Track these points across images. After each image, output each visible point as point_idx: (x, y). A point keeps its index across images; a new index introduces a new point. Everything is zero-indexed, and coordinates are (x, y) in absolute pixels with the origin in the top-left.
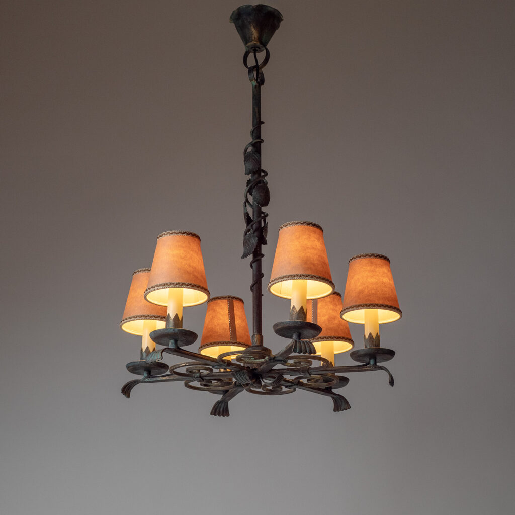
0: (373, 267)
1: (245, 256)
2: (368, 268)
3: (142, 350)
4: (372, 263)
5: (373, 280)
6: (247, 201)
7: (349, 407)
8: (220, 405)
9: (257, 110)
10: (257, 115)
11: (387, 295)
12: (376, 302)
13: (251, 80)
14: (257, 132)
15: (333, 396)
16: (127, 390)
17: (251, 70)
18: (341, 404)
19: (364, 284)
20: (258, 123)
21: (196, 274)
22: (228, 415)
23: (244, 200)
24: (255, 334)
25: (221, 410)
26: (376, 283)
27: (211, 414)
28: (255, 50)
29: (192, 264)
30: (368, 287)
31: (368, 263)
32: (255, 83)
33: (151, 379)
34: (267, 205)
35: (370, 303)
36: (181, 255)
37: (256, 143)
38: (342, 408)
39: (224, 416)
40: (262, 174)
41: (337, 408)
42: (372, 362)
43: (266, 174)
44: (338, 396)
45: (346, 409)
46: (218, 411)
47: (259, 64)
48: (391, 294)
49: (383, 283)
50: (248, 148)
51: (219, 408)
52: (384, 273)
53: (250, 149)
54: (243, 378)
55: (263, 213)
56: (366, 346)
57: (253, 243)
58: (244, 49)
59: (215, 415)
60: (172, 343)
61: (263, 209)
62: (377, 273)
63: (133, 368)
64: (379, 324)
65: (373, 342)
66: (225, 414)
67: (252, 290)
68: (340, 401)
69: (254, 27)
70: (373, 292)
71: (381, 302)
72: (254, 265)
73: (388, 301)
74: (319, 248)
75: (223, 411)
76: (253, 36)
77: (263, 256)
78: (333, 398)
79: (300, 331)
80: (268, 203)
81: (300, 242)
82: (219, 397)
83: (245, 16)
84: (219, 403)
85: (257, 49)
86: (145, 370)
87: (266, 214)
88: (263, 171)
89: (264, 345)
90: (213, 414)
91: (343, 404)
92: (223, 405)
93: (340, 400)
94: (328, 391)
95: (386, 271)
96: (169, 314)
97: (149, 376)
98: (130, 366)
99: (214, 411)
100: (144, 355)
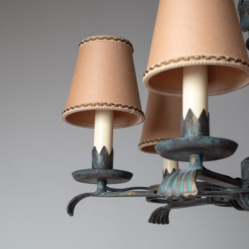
3: (94, 150)
8: (161, 212)
22: (167, 222)
27: (150, 221)
33: (107, 193)
39: (163, 224)
46: (157, 218)
59: (154, 222)
66: (164, 221)
75: (163, 217)
86: (99, 181)
90: (152, 221)
92: (165, 211)
96: (190, 111)
97: (105, 189)
98: (79, 176)
99: (153, 218)
100: (100, 159)
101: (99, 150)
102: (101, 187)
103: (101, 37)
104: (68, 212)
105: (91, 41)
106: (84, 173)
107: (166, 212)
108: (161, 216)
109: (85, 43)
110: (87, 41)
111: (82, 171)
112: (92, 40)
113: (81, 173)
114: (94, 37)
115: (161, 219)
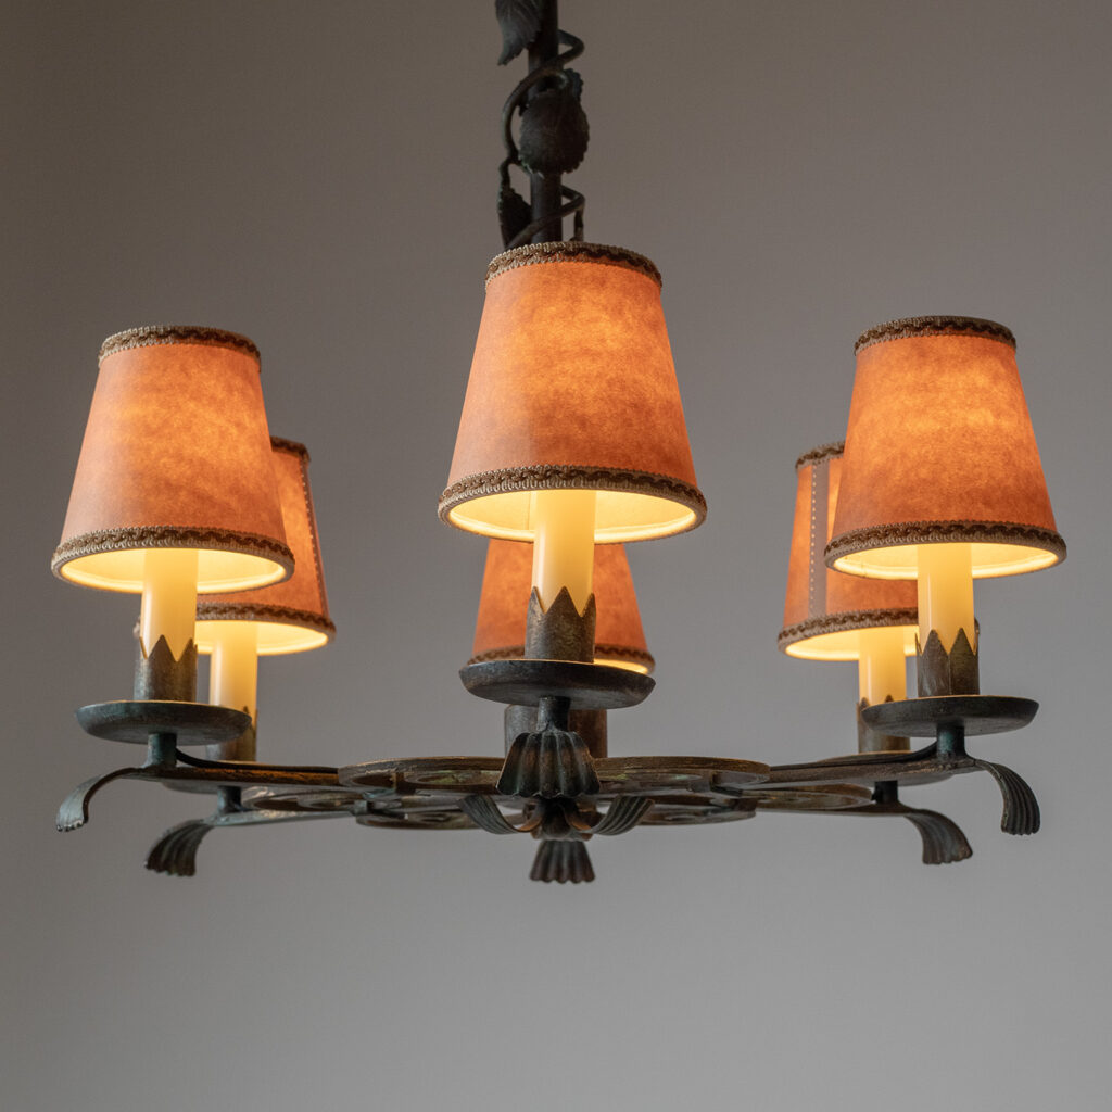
0: (928, 371)
2: (910, 377)
4: (923, 355)
5: (925, 425)
7: (969, 853)
11: (982, 483)
12: (936, 516)
18: (941, 839)
19: (892, 445)
21: (206, 487)
25: (562, 863)
26: (939, 437)
27: (533, 877)
29: (188, 451)
30: (904, 455)
31: (907, 359)
33: (238, 818)
34: (576, 166)
35: (909, 520)
38: (947, 856)
39: (575, 881)
40: (563, 48)
41: (933, 855)
42: (943, 743)
45: (957, 859)
46: (553, 867)
48: (1001, 475)
49: (967, 431)
52: (973, 390)
55: (569, 193)
59: (545, 878)
61: (568, 180)
62: (942, 396)
64: (976, 581)
65: (943, 666)
66: (578, 874)
70: (924, 473)
71: (954, 515)
73: (987, 503)
75: (571, 864)
87: (576, 195)
88: (567, 39)
90: (538, 875)
92: (567, 848)
93: (940, 829)
94: (886, 801)
95: (982, 380)
97: (234, 806)
99: (539, 868)
102: (221, 800)
108: (564, 860)
115: (565, 865)
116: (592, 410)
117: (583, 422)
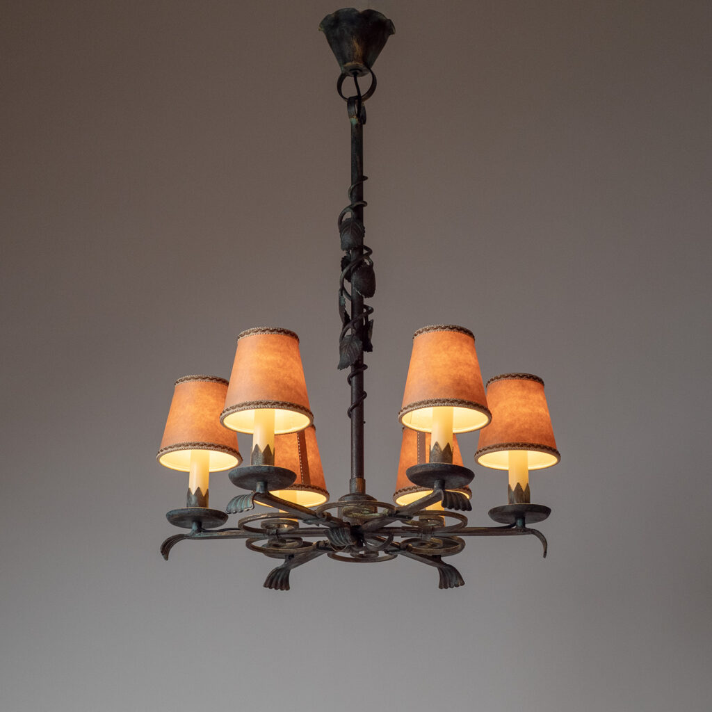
0: (525, 392)
1: (342, 367)
2: (519, 393)
3: (189, 492)
4: (523, 386)
5: (526, 410)
6: (343, 289)
7: (463, 584)
8: (278, 574)
9: (358, 160)
10: (358, 166)
11: (544, 433)
12: (531, 441)
13: (351, 116)
14: (357, 192)
15: (442, 566)
16: (166, 548)
17: (350, 101)
18: (450, 577)
19: (514, 415)
20: (359, 179)
21: (299, 390)
22: (287, 588)
23: (339, 287)
24: (354, 476)
25: (278, 581)
26: (531, 415)
27: (265, 586)
28: (356, 73)
29: (293, 376)
30: (519, 420)
31: (518, 387)
32: (355, 120)
33: (202, 535)
34: (373, 296)
35: (524, 442)
36: (279, 362)
37: (358, 206)
38: (452, 584)
39: (282, 590)
40: (365, 252)
41: (444, 584)
42: (519, 523)
43: (370, 251)
44: (449, 568)
45: (457, 586)
46: (274, 582)
47: (362, 95)
48: (549, 431)
49: (539, 415)
50: (345, 213)
51: (276, 578)
52: (539, 401)
53: (349, 215)
54: (341, 539)
55: (366, 307)
56: (511, 501)
57: (356, 349)
58: (338, 71)
59: (270, 587)
60: (261, 486)
62: (531, 401)
63: (177, 519)
64: (530, 471)
65: (522, 495)
66: (284, 586)
67: (350, 415)
68: (449, 573)
69: (358, 42)
70: (526, 426)
71: (537, 442)
72: (354, 379)
73: (547, 440)
74: (473, 363)
75: (282, 581)
76: (356, 53)
77: (365, 367)
78: (440, 569)
79: (446, 478)
80: (374, 293)
81: (449, 355)
82: (280, 563)
83: (344, 24)
84: (278, 571)
85: (358, 71)
86: (193, 521)
87: (370, 309)
88: (367, 248)
89: (367, 493)
90: (267, 585)
91: (454, 578)
92: (282, 574)
93: (451, 572)
94: (436, 559)
95: (542, 398)
96: (257, 445)
97: (200, 529)
98: (172, 516)
99: (269, 582)
100: (194, 500)
101: (193, 492)
102: (194, 527)
103: (196, 376)
104: (162, 552)
105: (186, 381)
106: (176, 513)
107: (285, 574)
108: (280, 579)
109: (180, 383)
110: (182, 381)
111: (175, 510)
112: (187, 379)
113: (174, 513)
114: (189, 377)
115: (279, 582)
116: (471, 383)
117: (469, 387)
